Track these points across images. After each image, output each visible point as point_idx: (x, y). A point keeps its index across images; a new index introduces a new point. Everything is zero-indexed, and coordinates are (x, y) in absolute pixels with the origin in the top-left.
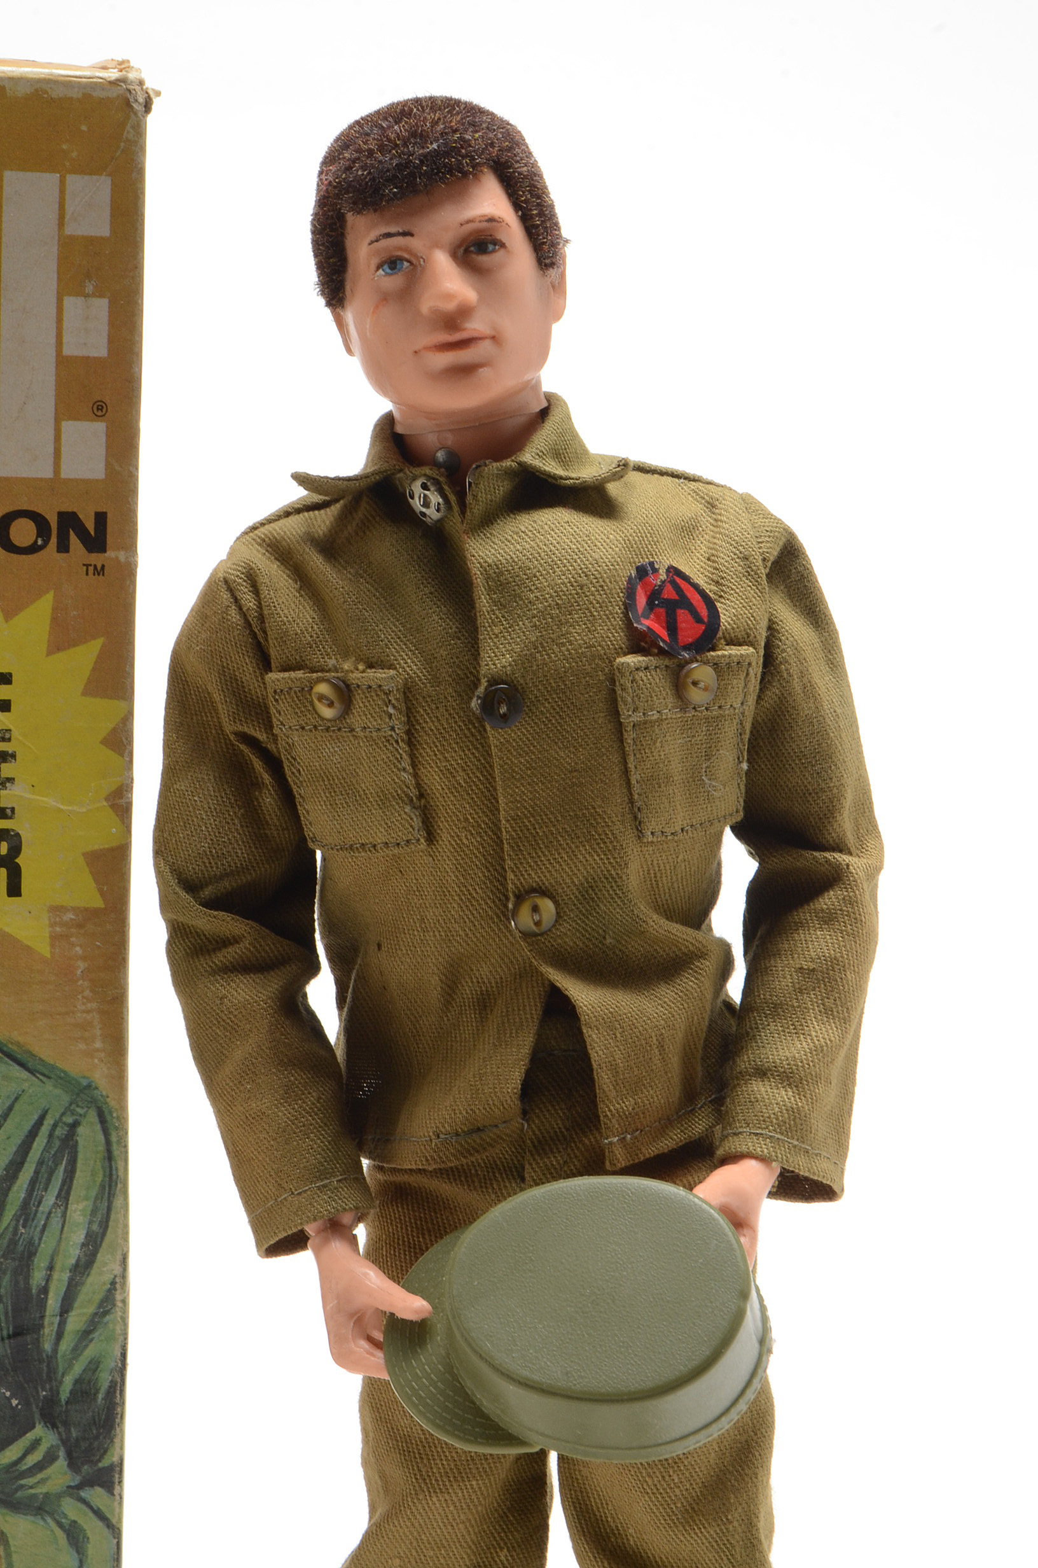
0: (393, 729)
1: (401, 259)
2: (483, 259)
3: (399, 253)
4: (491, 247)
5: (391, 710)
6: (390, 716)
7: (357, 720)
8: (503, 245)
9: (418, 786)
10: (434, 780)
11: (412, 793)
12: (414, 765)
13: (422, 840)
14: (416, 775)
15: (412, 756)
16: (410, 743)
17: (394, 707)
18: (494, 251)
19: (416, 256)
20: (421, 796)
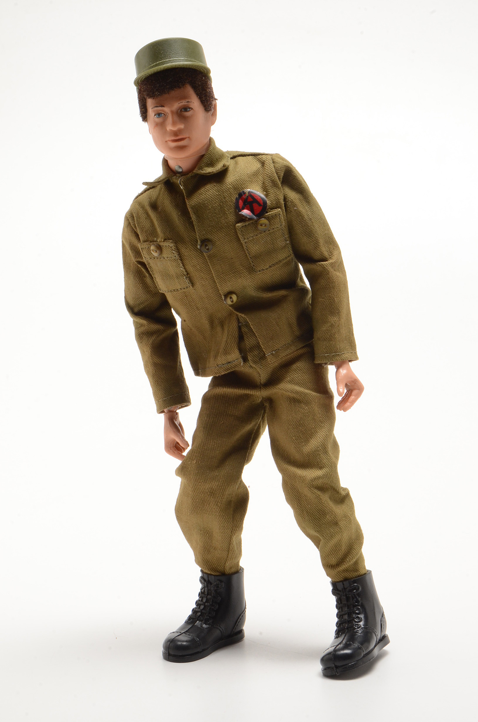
0: (175, 257)
1: (161, 113)
2: (187, 114)
3: (160, 112)
4: (188, 110)
5: (174, 252)
6: (174, 253)
7: (165, 255)
8: (192, 109)
9: (186, 271)
10: (190, 268)
11: (185, 273)
12: (183, 266)
13: (191, 286)
14: (185, 268)
15: (182, 263)
16: (181, 260)
17: (174, 251)
18: (189, 111)
19: (166, 112)
20: (188, 274)
